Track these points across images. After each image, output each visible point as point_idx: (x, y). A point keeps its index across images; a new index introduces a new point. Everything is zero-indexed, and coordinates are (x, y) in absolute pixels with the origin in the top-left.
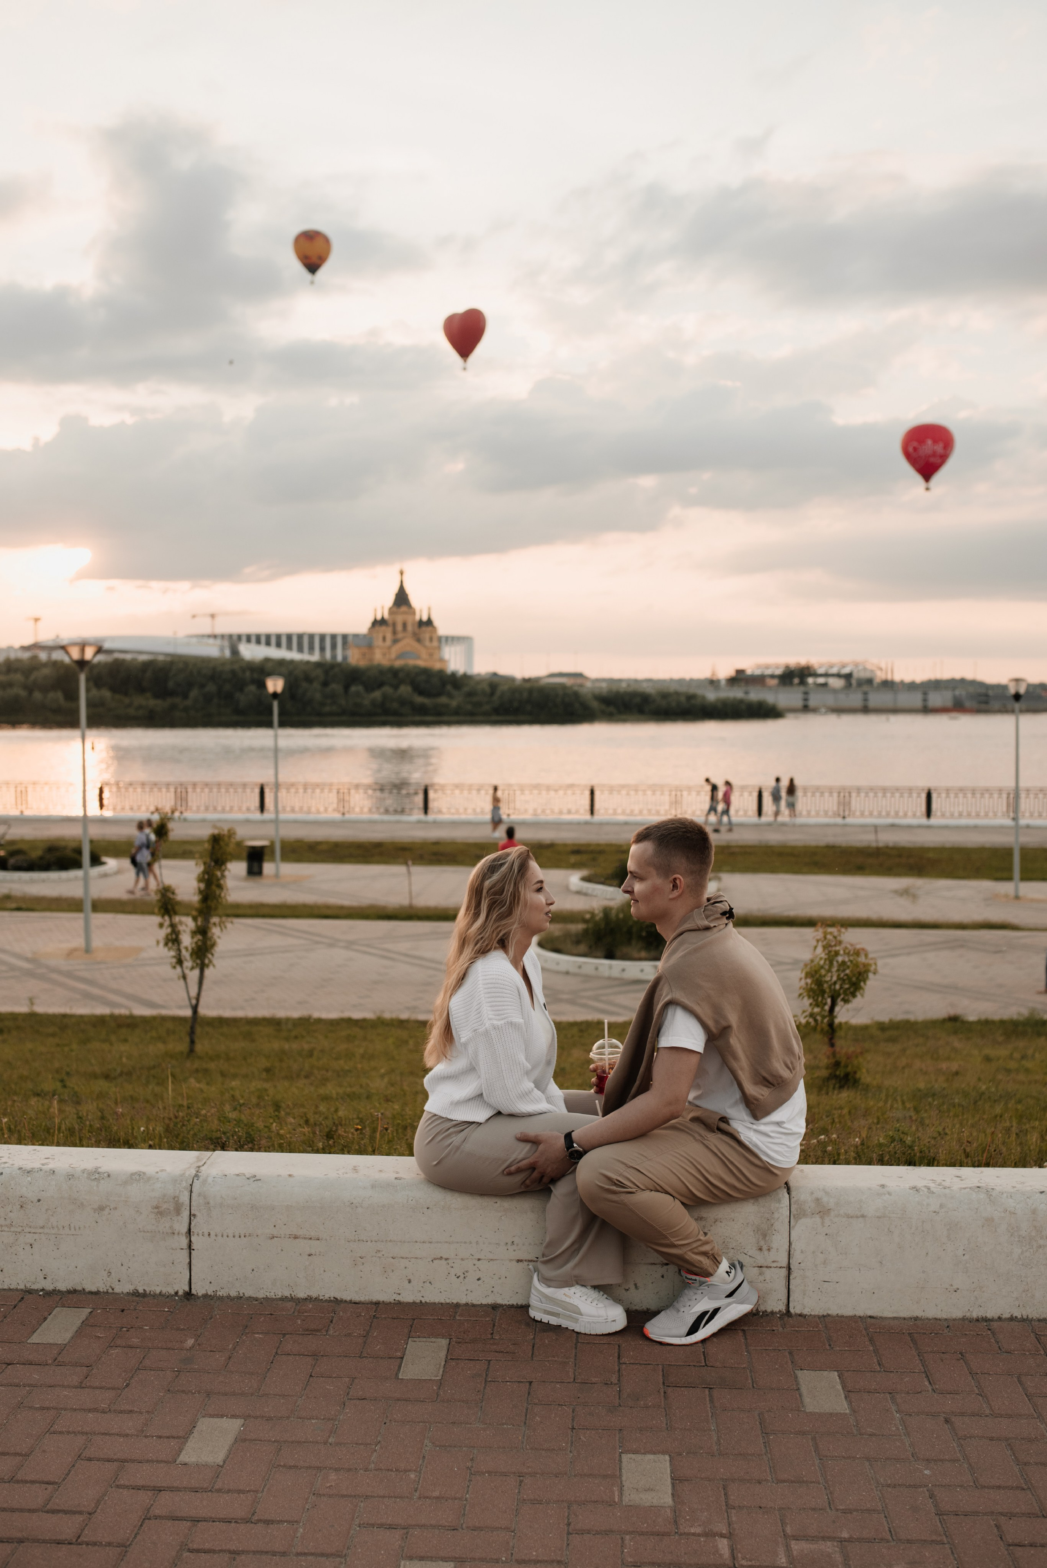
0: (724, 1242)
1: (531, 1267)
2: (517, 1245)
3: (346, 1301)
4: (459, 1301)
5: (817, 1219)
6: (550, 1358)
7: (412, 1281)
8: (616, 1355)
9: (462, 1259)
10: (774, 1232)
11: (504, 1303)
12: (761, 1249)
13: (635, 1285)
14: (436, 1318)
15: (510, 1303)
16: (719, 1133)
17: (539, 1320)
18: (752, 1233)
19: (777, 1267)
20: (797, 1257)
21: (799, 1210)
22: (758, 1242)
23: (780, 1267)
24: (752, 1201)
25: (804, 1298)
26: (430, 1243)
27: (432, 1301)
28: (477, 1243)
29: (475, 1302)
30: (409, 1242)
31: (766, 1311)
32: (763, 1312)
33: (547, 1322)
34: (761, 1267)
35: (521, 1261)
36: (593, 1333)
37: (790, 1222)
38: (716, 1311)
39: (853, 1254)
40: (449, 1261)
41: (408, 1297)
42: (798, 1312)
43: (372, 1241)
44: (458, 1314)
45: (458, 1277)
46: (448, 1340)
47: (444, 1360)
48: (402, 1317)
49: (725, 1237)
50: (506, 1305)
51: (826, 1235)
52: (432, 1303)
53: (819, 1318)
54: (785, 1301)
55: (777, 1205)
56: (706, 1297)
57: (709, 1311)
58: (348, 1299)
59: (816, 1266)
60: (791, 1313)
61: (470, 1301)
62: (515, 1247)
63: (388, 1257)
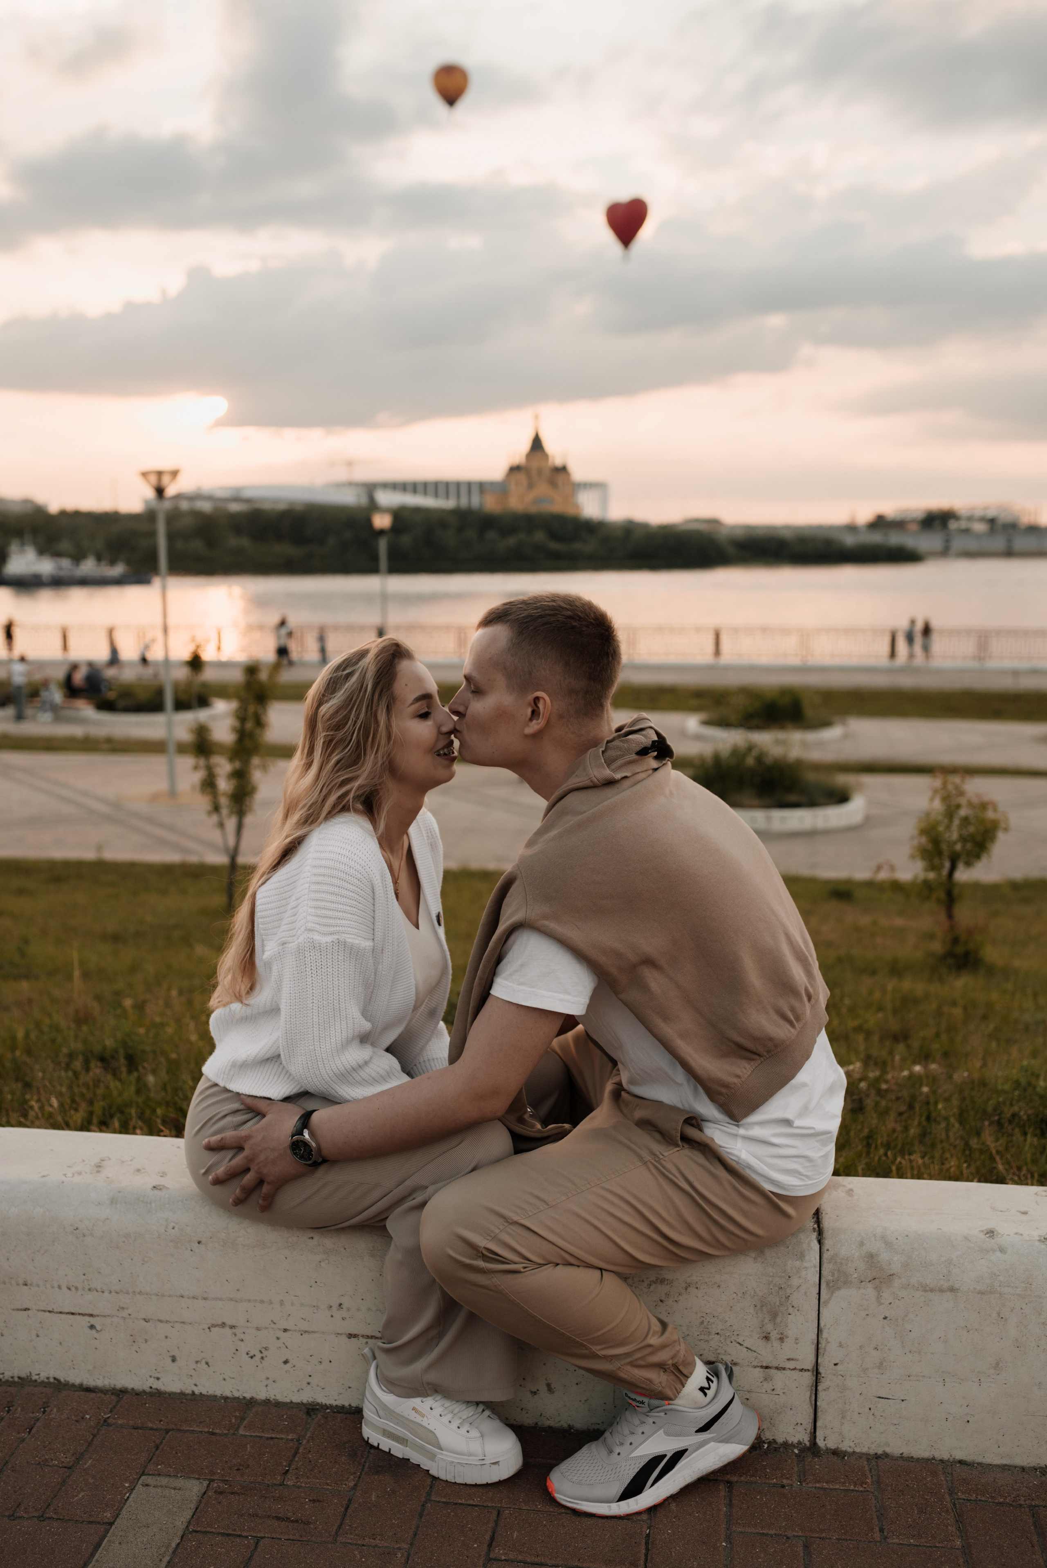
0: (702, 1323)
1: (366, 1350)
2: (348, 1310)
3: (73, 1385)
4: (255, 1396)
5: (869, 1291)
6: (367, 1540)
7: (178, 1358)
8: (487, 1537)
9: (258, 1329)
10: (791, 1310)
11: (328, 1403)
12: (767, 1338)
13: (548, 1385)
14: (206, 1430)
15: (339, 1403)
16: (686, 1146)
17: (376, 1444)
18: (752, 1310)
19: (795, 1369)
20: (831, 1353)
21: (836, 1275)
22: (763, 1325)
23: (801, 1370)
24: (753, 1255)
25: (842, 1424)
26: (205, 1299)
27: (211, 1392)
28: (282, 1303)
29: (281, 1398)
30: (170, 1296)
31: (774, 1441)
32: (769, 1443)
33: (388, 1451)
34: (767, 1367)
35: (355, 1336)
36: (459, 1481)
37: (819, 1294)
38: (679, 1455)
39: (932, 1354)
40: (238, 1331)
41: (172, 1384)
42: (832, 1445)
43: (110, 1292)
44: (246, 1422)
45: (252, 1357)
46: (205, 1483)
47: (180, 1533)
48: (151, 1425)
49: (704, 1315)
50: (330, 1407)
51: (885, 1318)
52: (210, 1396)
53: (868, 1460)
54: (810, 1427)
55: (798, 1263)
56: (662, 1431)
57: (665, 1456)
58: (77, 1381)
59: (865, 1370)
60: (819, 1447)
61: (274, 1397)
62: (343, 1313)
63: (137, 1319)
